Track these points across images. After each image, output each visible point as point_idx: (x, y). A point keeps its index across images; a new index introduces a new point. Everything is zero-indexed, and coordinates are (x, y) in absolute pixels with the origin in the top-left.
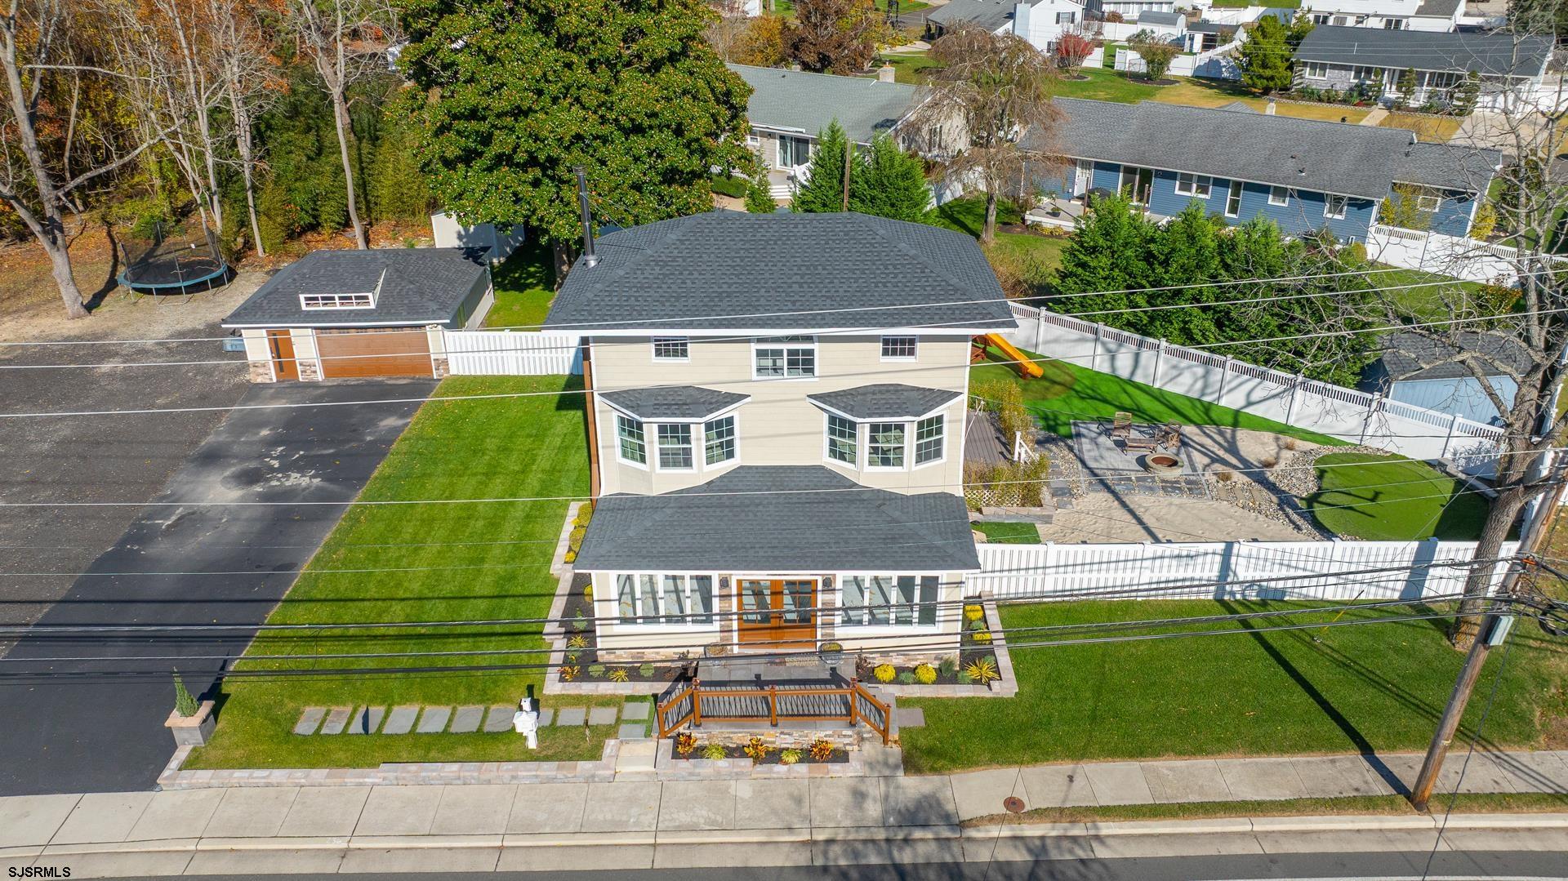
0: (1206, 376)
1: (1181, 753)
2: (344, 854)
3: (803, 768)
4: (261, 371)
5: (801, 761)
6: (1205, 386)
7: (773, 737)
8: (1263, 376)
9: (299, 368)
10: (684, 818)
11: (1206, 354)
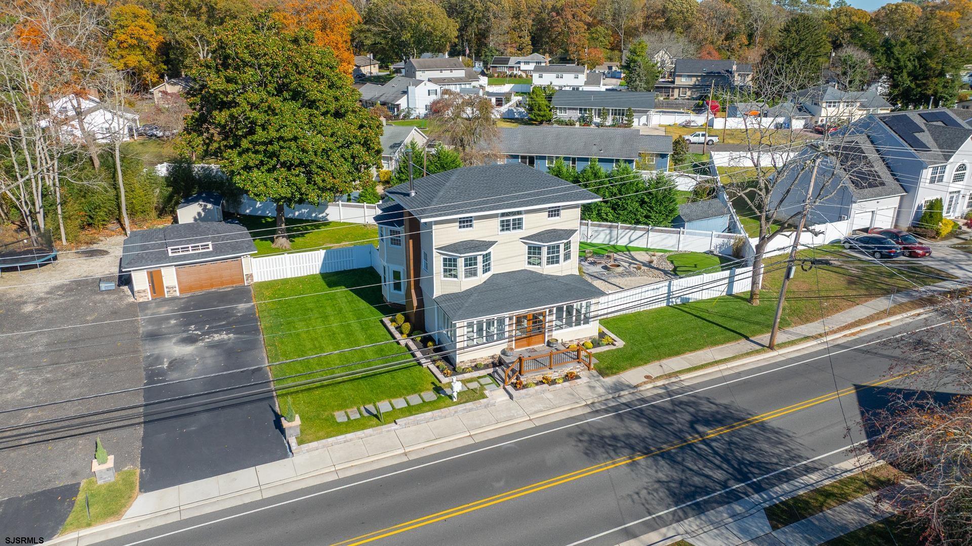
0: (610, 233)
1: (691, 351)
2: (405, 454)
3: (567, 384)
4: (142, 294)
5: (564, 381)
6: (611, 238)
7: (552, 375)
8: (635, 229)
9: (166, 290)
10: (534, 409)
11: (609, 224)
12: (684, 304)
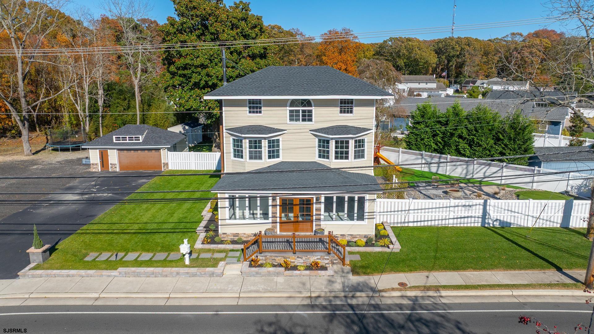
2: (97, 299)
3: (308, 272)
4: (95, 166)
5: (306, 270)
6: (467, 172)
7: (294, 260)
8: (489, 165)
9: (110, 166)
10: (253, 288)
11: (467, 159)
12: (503, 227)
